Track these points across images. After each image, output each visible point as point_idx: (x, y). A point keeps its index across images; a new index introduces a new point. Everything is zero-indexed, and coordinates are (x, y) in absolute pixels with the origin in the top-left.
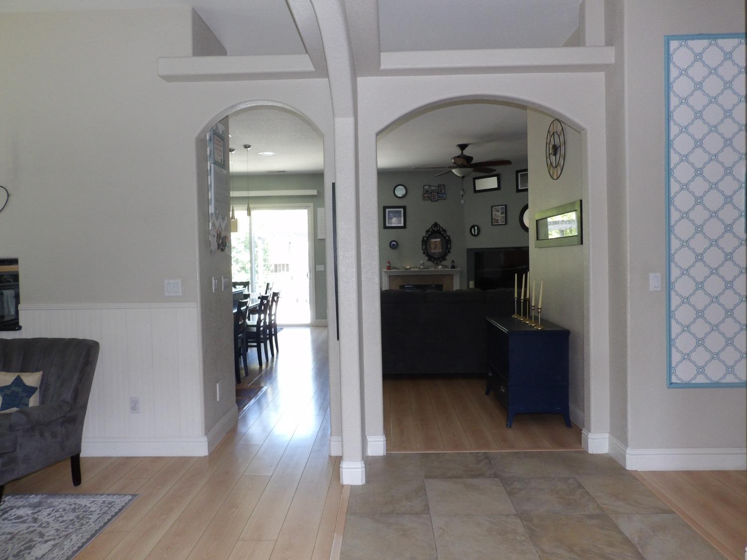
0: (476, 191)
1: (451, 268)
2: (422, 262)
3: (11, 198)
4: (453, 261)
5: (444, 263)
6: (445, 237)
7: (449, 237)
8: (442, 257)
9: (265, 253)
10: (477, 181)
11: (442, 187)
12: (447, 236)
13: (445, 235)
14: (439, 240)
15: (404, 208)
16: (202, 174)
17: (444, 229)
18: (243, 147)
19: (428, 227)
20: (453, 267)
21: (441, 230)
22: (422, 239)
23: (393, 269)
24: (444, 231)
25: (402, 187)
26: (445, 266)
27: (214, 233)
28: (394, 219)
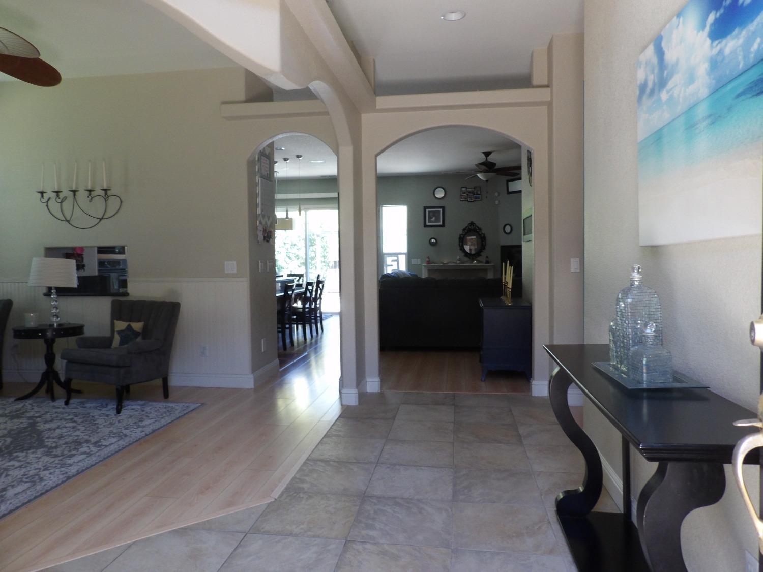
0: (509, 193)
1: (486, 263)
2: (458, 258)
3: (123, 204)
4: (487, 257)
5: (479, 259)
6: (480, 235)
7: (484, 234)
8: (478, 254)
9: (325, 250)
10: (510, 183)
11: (478, 189)
12: (482, 234)
14: (475, 237)
15: (443, 208)
16: (252, 186)
17: (480, 227)
18: (296, 157)
19: (465, 225)
20: (487, 262)
21: (477, 229)
22: (458, 236)
23: (432, 264)
24: (480, 229)
25: (441, 189)
26: (481, 262)
27: (261, 228)
28: (434, 219)
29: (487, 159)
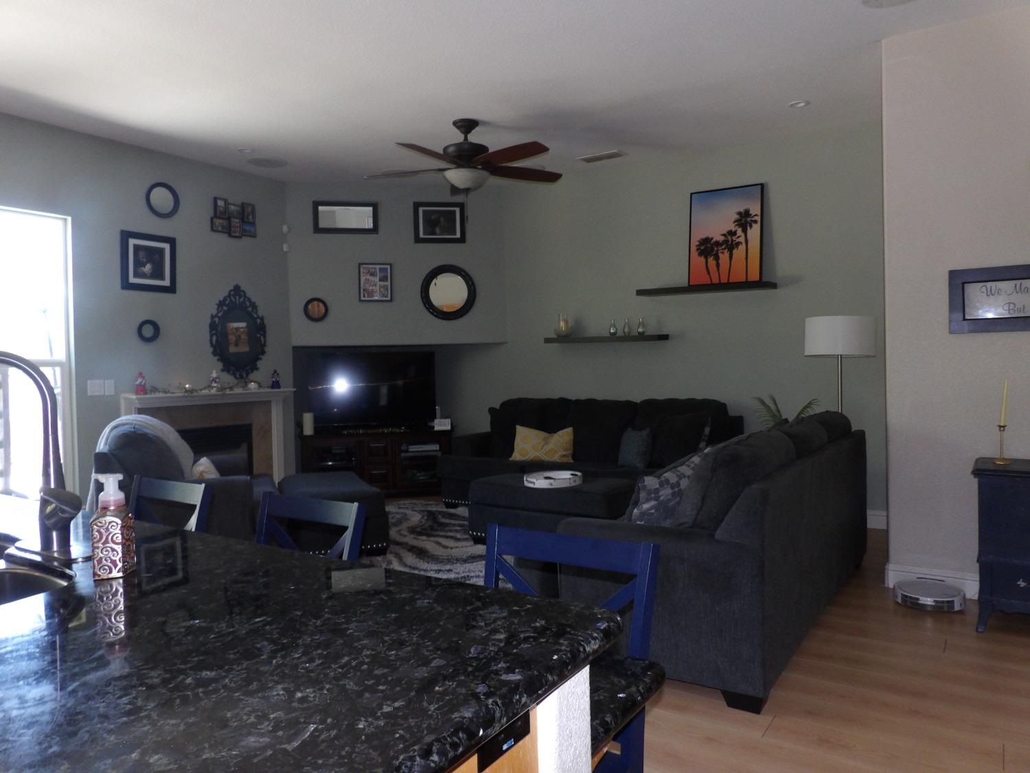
0: (318, 229)
4: (275, 373)
5: (258, 376)
6: (254, 319)
7: (262, 319)
8: (251, 364)
10: (321, 210)
11: (249, 209)
12: (258, 317)
13: (255, 316)
14: (243, 325)
15: (172, 242)
17: (253, 300)
19: (221, 294)
20: (274, 385)
21: (248, 304)
22: (209, 321)
24: (254, 306)
28: (148, 268)
29: (466, 139)
